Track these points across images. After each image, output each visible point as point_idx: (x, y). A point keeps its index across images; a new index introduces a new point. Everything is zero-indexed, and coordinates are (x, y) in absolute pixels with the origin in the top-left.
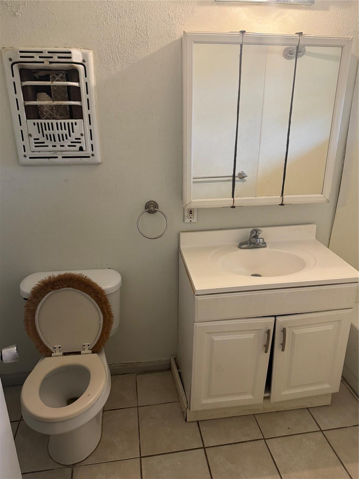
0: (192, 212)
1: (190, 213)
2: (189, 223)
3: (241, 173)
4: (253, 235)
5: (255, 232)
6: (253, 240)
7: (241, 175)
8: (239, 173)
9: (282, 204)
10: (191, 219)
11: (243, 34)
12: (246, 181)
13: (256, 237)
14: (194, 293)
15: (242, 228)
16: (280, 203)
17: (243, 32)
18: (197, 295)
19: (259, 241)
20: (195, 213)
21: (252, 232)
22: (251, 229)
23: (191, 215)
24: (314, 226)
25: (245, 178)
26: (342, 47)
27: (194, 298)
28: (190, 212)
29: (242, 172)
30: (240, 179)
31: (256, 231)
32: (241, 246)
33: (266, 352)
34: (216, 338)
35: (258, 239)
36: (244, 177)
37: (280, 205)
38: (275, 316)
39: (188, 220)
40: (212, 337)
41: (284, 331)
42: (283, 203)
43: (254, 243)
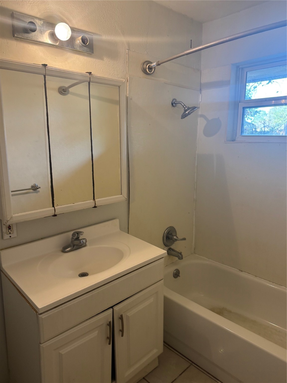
0: (10, 227)
1: (9, 229)
2: (8, 239)
3: (34, 186)
4: (75, 238)
5: (77, 235)
6: (76, 242)
7: (34, 187)
8: (32, 186)
9: (95, 207)
10: (10, 235)
11: (45, 67)
12: (39, 191)
13: (78, 239)
14: (37, 312)
15: (62, 233)
16: (94, 206)
17: (45, 65)
18: (41, 314)
19: (82, 242)
20: (14, 228)
21: (73, 235)
22: (72, 232)
23: (10, 230)
24: (118, 220)
25: (38, 190)
26: (119, 87)
27: (37, 317)
28: (8, 227)
29: (34, 184)
30: (34, 191)
31: (78, 233)
32: (64, 250)
33: (109, 344)
34: (63, 351)
35: (82, 241)
36: (38, 188)
37: (93, 207)
38: (112, 307)
39: (6, 237)
40: (60, 352)
41: (121, 318)
42: (96, 205)
43: (77, 245)
